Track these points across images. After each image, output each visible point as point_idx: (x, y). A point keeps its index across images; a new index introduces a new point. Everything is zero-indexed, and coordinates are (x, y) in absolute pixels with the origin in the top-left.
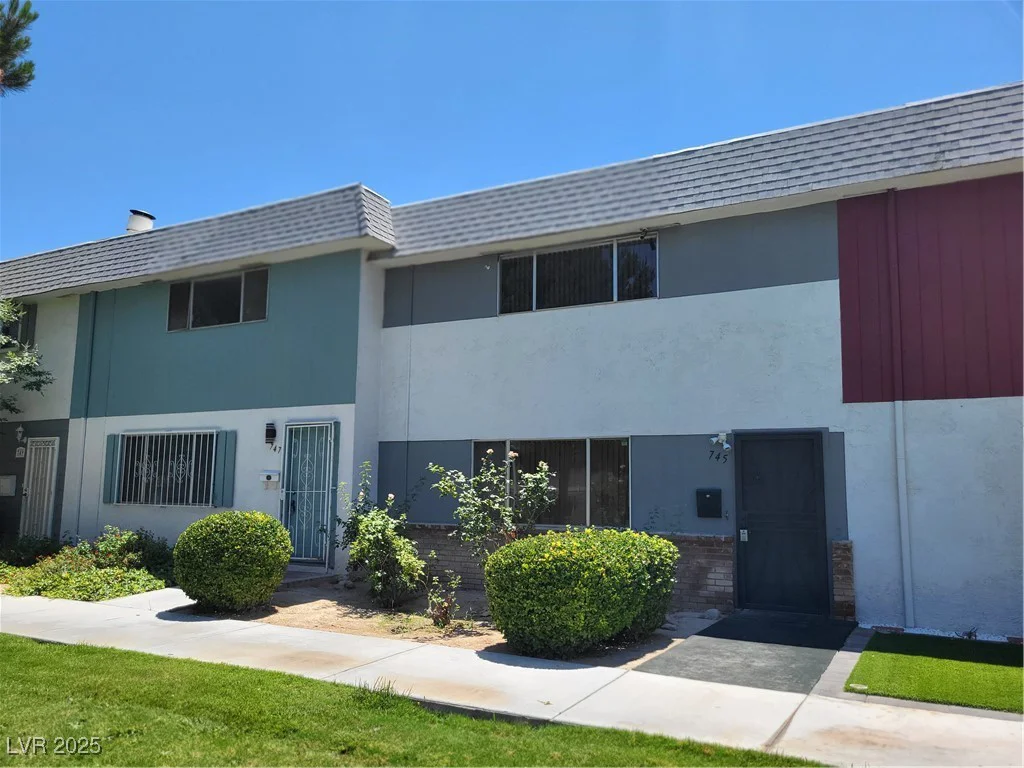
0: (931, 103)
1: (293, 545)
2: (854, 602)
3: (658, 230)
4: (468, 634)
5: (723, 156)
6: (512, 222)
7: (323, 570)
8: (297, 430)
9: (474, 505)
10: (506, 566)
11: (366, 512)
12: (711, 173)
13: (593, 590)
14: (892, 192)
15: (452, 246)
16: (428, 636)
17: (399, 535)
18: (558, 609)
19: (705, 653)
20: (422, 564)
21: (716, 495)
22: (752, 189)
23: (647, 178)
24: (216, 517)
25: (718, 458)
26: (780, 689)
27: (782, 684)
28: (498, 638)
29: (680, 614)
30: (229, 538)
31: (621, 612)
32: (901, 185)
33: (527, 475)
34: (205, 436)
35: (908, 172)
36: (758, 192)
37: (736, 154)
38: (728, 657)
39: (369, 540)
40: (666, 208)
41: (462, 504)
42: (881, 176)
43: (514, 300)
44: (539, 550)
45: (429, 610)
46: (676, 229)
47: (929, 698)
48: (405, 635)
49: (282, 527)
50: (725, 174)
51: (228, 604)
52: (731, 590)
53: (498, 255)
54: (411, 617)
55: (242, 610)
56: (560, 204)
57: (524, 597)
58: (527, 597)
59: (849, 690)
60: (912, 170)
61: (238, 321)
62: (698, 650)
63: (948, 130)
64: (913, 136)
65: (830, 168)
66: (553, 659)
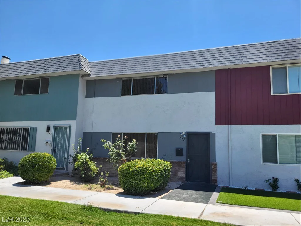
0: (240, 46)
1: (57, 163)
2: (217, 179)
3: (167, 74)
4: (112, 189)
5: (186, 55)
6: (126, 69)
7: (64, 171)
8: (57, 128)
9: (114, 152)
10: (125, 169)
11: (80, 153)
12: (182, 60)
13: (150, 176)
14: (229, 69)
15: (108, 75)
16: (100, 190)
17: (90, 160)
18: (140, 181)
19: (179, 194)
20: (98, 169)
21: (181, 149)
22: (194, 65)
23: (165, 60)
24: (32, 154)
25: (182, 139)
26: (200, 203)
27: (200, 201)
28: (121, 190)
29: (171, 183)
30: (37, 161)
31: (157, 182)
32: (232, 67)
33: (129, 143)
34: (26, 129)
35: (234, 64)
36: (195, 66)
37: (189, 55)
38: (185, 195)
39: (81, 162)
40: (170, 68)
41: (111, 151)
42: (227, 64)
43: (126, 92)
44: (135, 164)
45: (99, 183)
46: (172, 74)
47: (238, 204)
48: (93, 190)
49: (53, 158)
50: (186, 60)
51: (36, 181)
52: (184, 176)
53: (121, 78)
54: (93, 185)
55: (40, 183)
56: (140, 65)
57: (130, 178)
58: (131, 178)
59: (217, 203)
60: (235, 64)
61: (39, 93)
62: (177, 193)
63: (244, 53)
64: (235, 54)
65: (214, 61)
66: (138, 196)
